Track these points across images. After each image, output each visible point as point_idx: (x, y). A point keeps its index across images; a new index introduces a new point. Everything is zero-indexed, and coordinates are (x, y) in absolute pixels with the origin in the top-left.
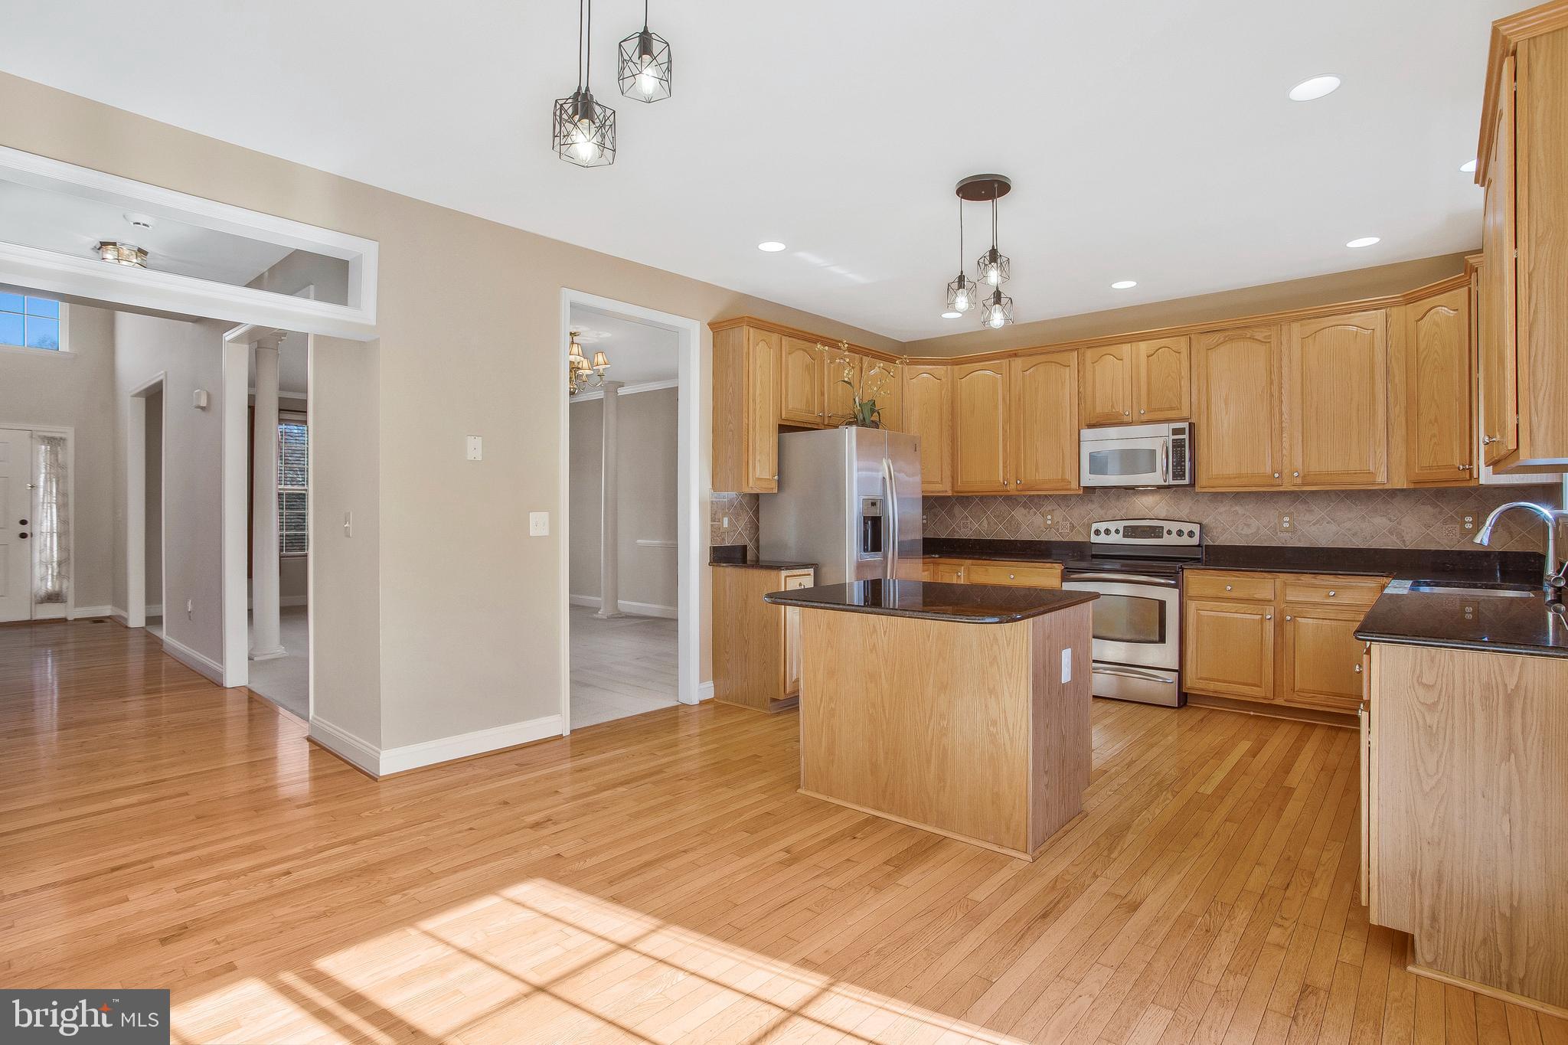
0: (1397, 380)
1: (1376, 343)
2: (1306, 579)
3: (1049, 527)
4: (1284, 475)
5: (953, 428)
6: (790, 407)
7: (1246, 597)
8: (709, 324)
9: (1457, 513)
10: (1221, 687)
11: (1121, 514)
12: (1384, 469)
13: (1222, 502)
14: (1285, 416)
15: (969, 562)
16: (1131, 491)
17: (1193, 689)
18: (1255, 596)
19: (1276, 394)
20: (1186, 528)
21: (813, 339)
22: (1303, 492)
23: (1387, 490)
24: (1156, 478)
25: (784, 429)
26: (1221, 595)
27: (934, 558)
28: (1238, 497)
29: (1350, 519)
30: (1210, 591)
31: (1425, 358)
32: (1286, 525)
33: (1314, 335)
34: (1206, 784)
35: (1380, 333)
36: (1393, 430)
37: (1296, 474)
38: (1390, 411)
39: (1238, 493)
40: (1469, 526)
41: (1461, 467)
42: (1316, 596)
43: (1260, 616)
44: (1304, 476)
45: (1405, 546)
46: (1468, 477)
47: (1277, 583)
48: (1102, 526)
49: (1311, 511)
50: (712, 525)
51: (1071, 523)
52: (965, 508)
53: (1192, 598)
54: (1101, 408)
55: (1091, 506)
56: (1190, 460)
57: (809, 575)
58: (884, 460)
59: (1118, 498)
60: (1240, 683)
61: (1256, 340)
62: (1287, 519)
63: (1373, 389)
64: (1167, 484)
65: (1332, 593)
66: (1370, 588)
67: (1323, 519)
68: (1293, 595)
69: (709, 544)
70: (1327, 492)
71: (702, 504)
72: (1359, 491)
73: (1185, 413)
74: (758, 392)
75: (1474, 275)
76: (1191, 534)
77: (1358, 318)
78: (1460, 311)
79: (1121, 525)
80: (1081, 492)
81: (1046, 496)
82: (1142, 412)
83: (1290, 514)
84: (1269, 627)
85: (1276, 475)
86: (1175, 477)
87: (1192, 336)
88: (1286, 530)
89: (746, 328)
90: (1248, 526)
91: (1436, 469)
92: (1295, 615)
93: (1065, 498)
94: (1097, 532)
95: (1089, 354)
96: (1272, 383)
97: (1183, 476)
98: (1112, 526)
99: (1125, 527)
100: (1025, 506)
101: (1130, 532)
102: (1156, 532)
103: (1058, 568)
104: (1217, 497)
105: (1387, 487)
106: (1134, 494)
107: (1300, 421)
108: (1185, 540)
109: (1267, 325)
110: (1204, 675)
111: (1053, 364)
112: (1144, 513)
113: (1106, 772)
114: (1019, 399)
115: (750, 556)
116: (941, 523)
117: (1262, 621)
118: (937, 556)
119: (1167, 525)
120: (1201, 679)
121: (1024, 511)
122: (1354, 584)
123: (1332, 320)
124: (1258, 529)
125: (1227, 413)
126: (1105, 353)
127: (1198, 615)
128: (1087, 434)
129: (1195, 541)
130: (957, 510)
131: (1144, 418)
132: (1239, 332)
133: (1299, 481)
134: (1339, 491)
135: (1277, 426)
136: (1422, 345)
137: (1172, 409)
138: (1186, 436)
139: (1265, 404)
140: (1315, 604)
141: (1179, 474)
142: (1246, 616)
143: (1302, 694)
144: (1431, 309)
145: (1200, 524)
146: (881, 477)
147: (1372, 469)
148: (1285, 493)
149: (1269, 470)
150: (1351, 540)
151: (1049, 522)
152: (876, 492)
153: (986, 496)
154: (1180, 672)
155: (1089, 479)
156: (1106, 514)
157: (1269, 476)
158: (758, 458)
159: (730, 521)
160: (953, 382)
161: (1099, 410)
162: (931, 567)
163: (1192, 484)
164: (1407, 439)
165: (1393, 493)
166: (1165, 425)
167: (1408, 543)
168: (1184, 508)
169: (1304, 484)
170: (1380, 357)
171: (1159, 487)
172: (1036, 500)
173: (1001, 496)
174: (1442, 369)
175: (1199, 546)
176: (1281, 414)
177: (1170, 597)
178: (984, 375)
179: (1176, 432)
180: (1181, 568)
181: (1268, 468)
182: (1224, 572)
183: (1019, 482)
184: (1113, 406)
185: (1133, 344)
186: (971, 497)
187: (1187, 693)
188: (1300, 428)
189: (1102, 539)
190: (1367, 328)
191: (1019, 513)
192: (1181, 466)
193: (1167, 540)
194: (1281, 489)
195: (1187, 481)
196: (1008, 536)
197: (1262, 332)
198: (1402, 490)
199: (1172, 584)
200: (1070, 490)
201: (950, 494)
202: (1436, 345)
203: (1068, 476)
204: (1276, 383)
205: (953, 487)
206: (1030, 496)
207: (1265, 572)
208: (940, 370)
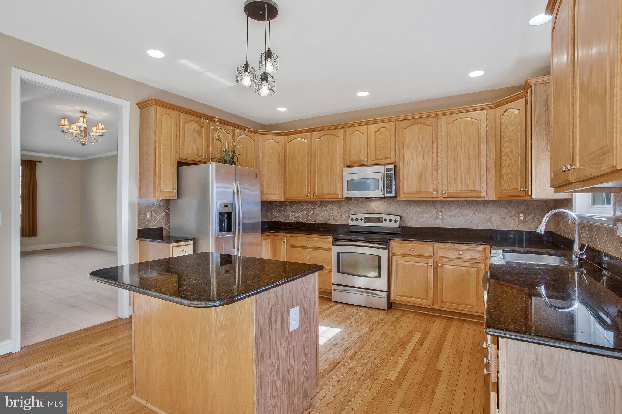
0: (491, 146)
1: (481, 128)
2: (449, 245)
3: (330, 217)
4: (439, 192)
5: (285, 167)
6: (186, 152)
7: (420, 254)
8: (137, 104)
9: (516, 212)
10: (408, 299)
11: (364, 211)
12: (485, 190)
13: (410, 205)
14: (440, 163)
15: (289, 235)
16: (369, 199)
17: (395, 300)
18: (425, 254)
19: (435, 152)
20: (393, 218)
21: (199, 115)
22: (448, 201)
23: (486, 200)
24: (379, 193)
25: (181, 164)
26: (408, 253)
27: (272, 232)
28: (418, 203)
29: (468, 215)
30: (404, 251)
31: (504, 135)
32: (440, 217)
33: (453, 122)
34: (393, 371)
35: (483, 122)
36: (489, 171)
37: (444, 192)
38: (488, 161)
39: (418, 201)
40: (522, 219)
41: (521, 190)
42: (454, 254)
43: (427, 264)
44: (448, 193)
45: (493, 228)
46: (524, 195)
47: (435, 247)
48: (354, 217)
49: (451, 210)
50: (138, 217)
51: (341, 215)
52: (292, 207)
53: (394, 255)
54: (353, 158)
55: (350, 207)
56: (395, 185)
57: (190, 245)
58: (234, 182)
59: (363, 203)
60: (419, 298)
61: (426, 124)
62: (440, 214)
63: (480, 150)
64: (384, 196)
65: (461, 253)
66: (479, 251)
67: (456, 214)
68: (443, 253)
69: (136, 228)
70: (458, 201)
71: (131, 205)
72: (473, 201)
73: (393, 161)
74: (162, 143)
75: (529, 90)
76: (396, 221)
77: (474, 114)
78: (521, 110)
79: (363, 216)
80: (344, 200)
81: (329, 201)
82: (373, 160)
83: (441, 212)
84: (431, 270)
85: (435, 192)
86: (387, 193)
87: (396, 122)
88: (440, 220)
89: (155, 106)
90: (422, 217)
91: (509, 191)
92: (443, 264)
93: (338, 202)
94: (352, 220)
95: (348, 130)
96: (433, 146)
97: (391, 193)
98: (359, 217)
99: (365, 217)
100: (320, 206)
101: (368, 220)
102: (379, 220)
103: (330, 238)
104: (409, 203)
105: (486, 199)
106: (370, 201)
107: (446, 166)
108: (393, 224)
109: (431, 117)
110: (400, 294)
111: (331, 135)
112: (374, 210)
113: (338, 363)
114: (315, 153)
115: (165, 234)
116: (281, 214)
117: (427, 267)
118: (273, 232)
119: (385, 217)
120: (398, 295)
121: (319, 209)
122: (471, 248)
123: (461, 115)
124: (427, 219)
125: (412, 160)
126: (355, 130)
127: (397, 263)
128: (347, 170)
129: (397, 225)
130: (289, 208)
131: (374, 163)
132: (419, 120)
133: (446, 195)
134: (464, 201)
135: (436, 167)
136: (503, 128)
137: (387, 158)
138: (393, 172)
139: (430, 157)
140: (453, 259)
141: (390, 192)
142: (420, 264)
143: (446, 303)
144: (508, 109)
145: (400, 216)
146: (231, 190)
147: (479, 191)
148: (439, 201)
149: (432, 190)
150: (469, 225)
151: (331, 214)
152: (229, 199)
153: (302, 201)
154: (389, 292)
155: (348, 193)
156: (357, 210)
157: (432, 193)
158: (162, 179)
159: (151, 215)
160: (285, 144)
161: (352, 159)
162: (271, 237)
163: (396, 196)
164: (496, 175)
165: (488, 202)
166: (383, 167)
167: (494, 226)
168: (393, 208)
169: (448, 197)
170: (483, 134)
171: (382, 198)
172: (325, 204)
173: (308, 202)
174: (512, 140)
175: (399, 227)
176: (438, 162)
177: (384, 254)
178: (300, 141)
179: (388, 170)
180: (389, 239)
181: (431, 189)
182: (409, 242)
183: (314, 194)
184: (359, 157)
185: (369, 125)
186: (295, 201)
187: (392, 302)
188: (446, 170)
189: (354, 223)
190: (478, 119)
191: (317, 210)
192: (390, 187)
193: (384, 224)
194: (437, 199)
195: (393, 195)
196: (312, 221)
197: (429, 120)
198: (492, 201)
199: (385, 248)
200: (338, 198)
201: (283, 200)
202: (509, 128)
203: (338, 192)
204: (435, 146)
205: (284, 196)
206: (322, 201)
207: (429, 242)
208: (278, 138)
